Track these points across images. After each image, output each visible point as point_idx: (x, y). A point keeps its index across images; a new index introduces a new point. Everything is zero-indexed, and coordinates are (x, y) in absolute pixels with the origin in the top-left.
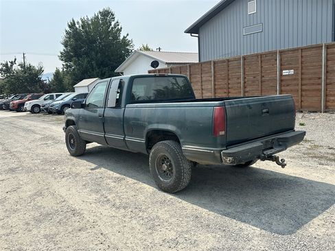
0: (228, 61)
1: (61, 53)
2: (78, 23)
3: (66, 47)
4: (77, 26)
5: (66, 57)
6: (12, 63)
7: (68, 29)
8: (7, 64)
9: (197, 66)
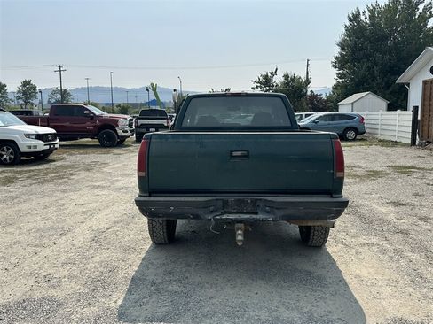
1: (336, 58)
2: (364, 13)
3: (343, 48)
4: (362, 18)
5: (340, 63)
6: (271, 73)
7: (348, 23)
8: (267, 76)
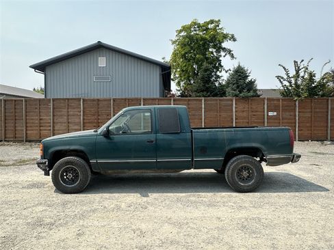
0: (98, 100)
9: (62, 101)
